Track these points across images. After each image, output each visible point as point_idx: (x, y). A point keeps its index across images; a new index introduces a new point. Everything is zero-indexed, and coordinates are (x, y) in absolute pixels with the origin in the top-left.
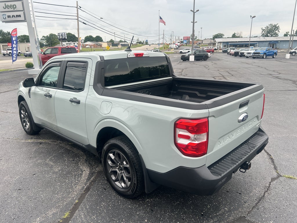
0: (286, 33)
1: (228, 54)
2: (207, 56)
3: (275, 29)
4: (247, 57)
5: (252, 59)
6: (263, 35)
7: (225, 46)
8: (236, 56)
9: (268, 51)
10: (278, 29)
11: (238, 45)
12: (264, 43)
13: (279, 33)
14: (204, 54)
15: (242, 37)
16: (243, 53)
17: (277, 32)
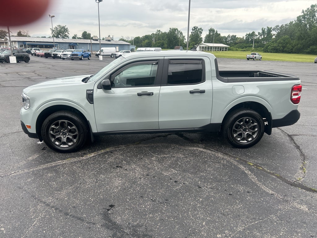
0: (74, 36)
1: (32, 55)
2: (27, 57)
3: (64, 31)
4: (64, 59)
5: (71, 60)
6: (54, 36)
7: (21, 46)
8: (47, 57)
9: (84, 53)
10: (67, 31)
11: (37, 45)
12: (64, 45)
13: (68, 35)
14: (24, 55)
15: (29, 36)
16: (57, 54)
17: (66, 33)
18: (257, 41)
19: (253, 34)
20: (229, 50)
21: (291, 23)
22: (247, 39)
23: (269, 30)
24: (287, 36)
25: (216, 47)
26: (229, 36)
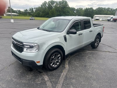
18: (29, 13)
19: (27, 10)
20: (19, 16)
21: (39, 7)
22: (25, 12)
23: (32, 9)
24: (39, 11)
25: (13, 15)
26: (17, 10)
